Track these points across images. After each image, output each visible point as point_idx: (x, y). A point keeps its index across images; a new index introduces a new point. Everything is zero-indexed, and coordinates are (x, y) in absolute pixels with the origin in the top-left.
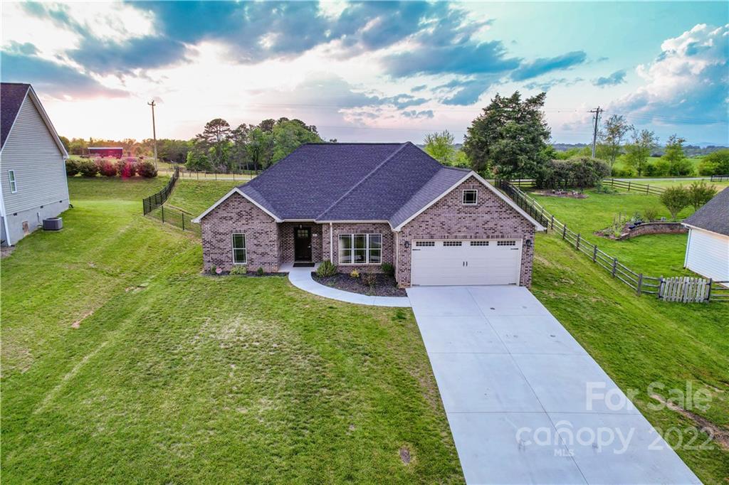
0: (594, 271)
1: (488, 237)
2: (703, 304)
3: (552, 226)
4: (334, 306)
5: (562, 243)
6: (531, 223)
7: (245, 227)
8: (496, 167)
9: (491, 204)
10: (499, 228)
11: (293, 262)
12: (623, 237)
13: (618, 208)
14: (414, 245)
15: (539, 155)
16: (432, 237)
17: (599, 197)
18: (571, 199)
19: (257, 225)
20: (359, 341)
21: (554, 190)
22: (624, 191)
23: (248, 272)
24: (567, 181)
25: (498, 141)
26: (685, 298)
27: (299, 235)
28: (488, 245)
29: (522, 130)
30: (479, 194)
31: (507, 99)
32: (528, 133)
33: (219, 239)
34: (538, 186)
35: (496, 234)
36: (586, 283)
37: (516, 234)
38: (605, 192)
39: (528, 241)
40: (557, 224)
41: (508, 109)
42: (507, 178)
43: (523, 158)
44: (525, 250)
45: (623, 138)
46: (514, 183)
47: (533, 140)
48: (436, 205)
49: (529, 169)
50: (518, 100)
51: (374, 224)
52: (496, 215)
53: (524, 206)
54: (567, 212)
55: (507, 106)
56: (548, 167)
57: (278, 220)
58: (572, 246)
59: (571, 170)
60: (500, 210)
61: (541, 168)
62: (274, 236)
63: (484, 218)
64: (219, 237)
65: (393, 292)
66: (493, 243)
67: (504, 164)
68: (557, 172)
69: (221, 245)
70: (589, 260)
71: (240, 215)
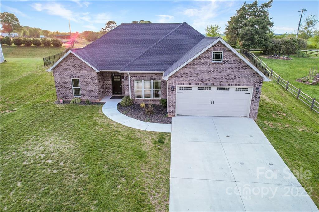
0: (298, 105)
1: (229, 85)
3: (271, 75)
4: (119, 130)
5: (277, 86)
6: (260, 76)
7: (78, 75)
8: (242, 42)
9: (233, 62)
10: (237, 79)
11: (111, 95)
12: (314, 83)
13: (311, 65)
14: (178, 89)
15: (266, 35)
16: (190, 84)
17: (299, 59)
18: (282, 60)
19: (85, 73)
21: (273, 56)
22: (314, 56)
23: (81, 102)
24: (280, 50)
25: (243, 28)
27: (115, 80)
28: (228, 90)
29: (258, 22)
30: (224, 55)
31: (250, 4)
32: (261, 23)
33: (64, 81)
34: (264, 53)
35: (235, 83)
36: (294, 114)
37: (249, 83)
38: (303, 57)
39: (257, 88)
40: (274, 74)
41: (251, 10)
42: (247, 48)
43: (257, 37)
44: (255, 94)
45: (314, 27)
46: (251, 51)
47: (264, 27)
48: (193, 62)
49: (260, 43)
50: (257, 5)
51: (156, 74)
52: (235, 70)
53: (256, 64)
54: (280, 68)
55: (250, 9)
56: (270, 42)
57: (97, 71)
58: (283, 88)
59: (284, 44)
60: (238, 66)
61: (266, 43)
62: (96, 81)
63: (227, 72)
65: (163, 119)
66: (232, 89)
67: (246, 40)
68: (275, 45)
69: (66, 85)
70: (294, 97)
71: (74, 67)
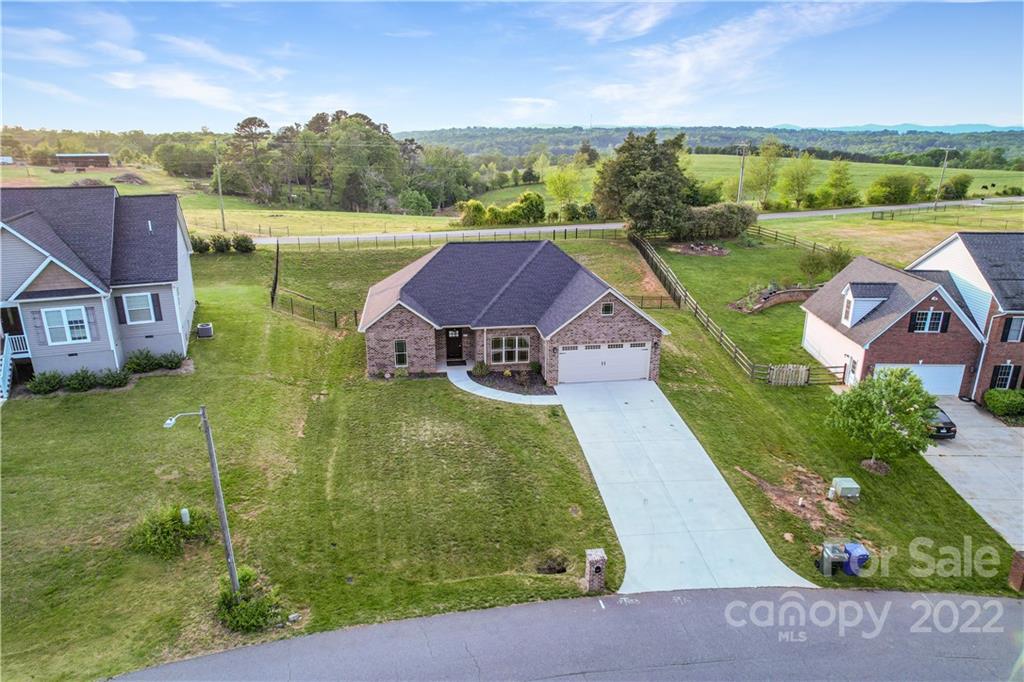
1: (623, 341)
2: (803, 387)
3: (686, 300)
4: (500, 406)
6: (658, 328)
7: (406, 334)
9: (625, 314)
10: (632, 333)
11: (445, 360)
12: (756, 310)
13: (758, 269)
14: (561, 350)
16: (576, 343)
18: (710, 257)
19: (417, 332)
20: (528, 437)
21: (692, 246)
22: (771, 241)
23: (410, 374)
26: (790, 382)
27: (450, 336)
28: (622, 347)
30: (615, 306)
33: (382, 345)
34: (675, 240)
35: (629, 338)
36: (708, 370)
37: (645, 338)
38: (749, 246)
39: (656, 343)
40: (690, 300)
41: (643, 152)
43: (658, 213)
44: (654, 350)
48: (580, 317)
50: (655, 141)
51: (522, 329)
52: (629, 323)
57: (437, 327)
58: (703, 325)
60: (632, 319)
62: (433, 341)
63: (619, 326)
64: (382, 343)
65: (544, 390)
66: (627, 346)
68: (697, 223)
69: (385, 351)
70: (716, 342)
71: (401, 323)
